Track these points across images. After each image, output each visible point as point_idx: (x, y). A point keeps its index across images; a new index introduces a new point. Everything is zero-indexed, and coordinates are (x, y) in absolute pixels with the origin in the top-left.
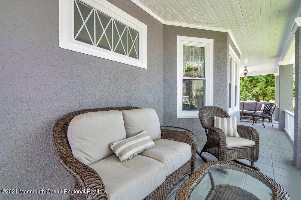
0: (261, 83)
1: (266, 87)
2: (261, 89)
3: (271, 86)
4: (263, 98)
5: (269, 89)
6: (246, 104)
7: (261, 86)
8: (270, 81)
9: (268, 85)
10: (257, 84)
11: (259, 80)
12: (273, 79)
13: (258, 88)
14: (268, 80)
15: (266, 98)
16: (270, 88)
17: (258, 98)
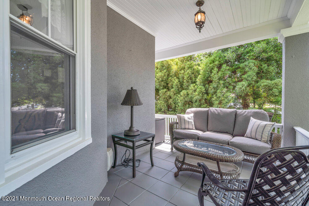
0: (250, 73)
1: (257, 82)
2: (249, 85)
3: (267, 79)
4: (254, 101)
5: (262, 84)
6: (213, 114)
7: (249, 79)
8: (265, 71)
9: (261, 78)
10: (243, 76)
11: (247, 69)
12: (269, 67)
13: (245, 83)
14: (261, 69)
15: (259, 101)
16: (265, 82)
17: (246, 101)
